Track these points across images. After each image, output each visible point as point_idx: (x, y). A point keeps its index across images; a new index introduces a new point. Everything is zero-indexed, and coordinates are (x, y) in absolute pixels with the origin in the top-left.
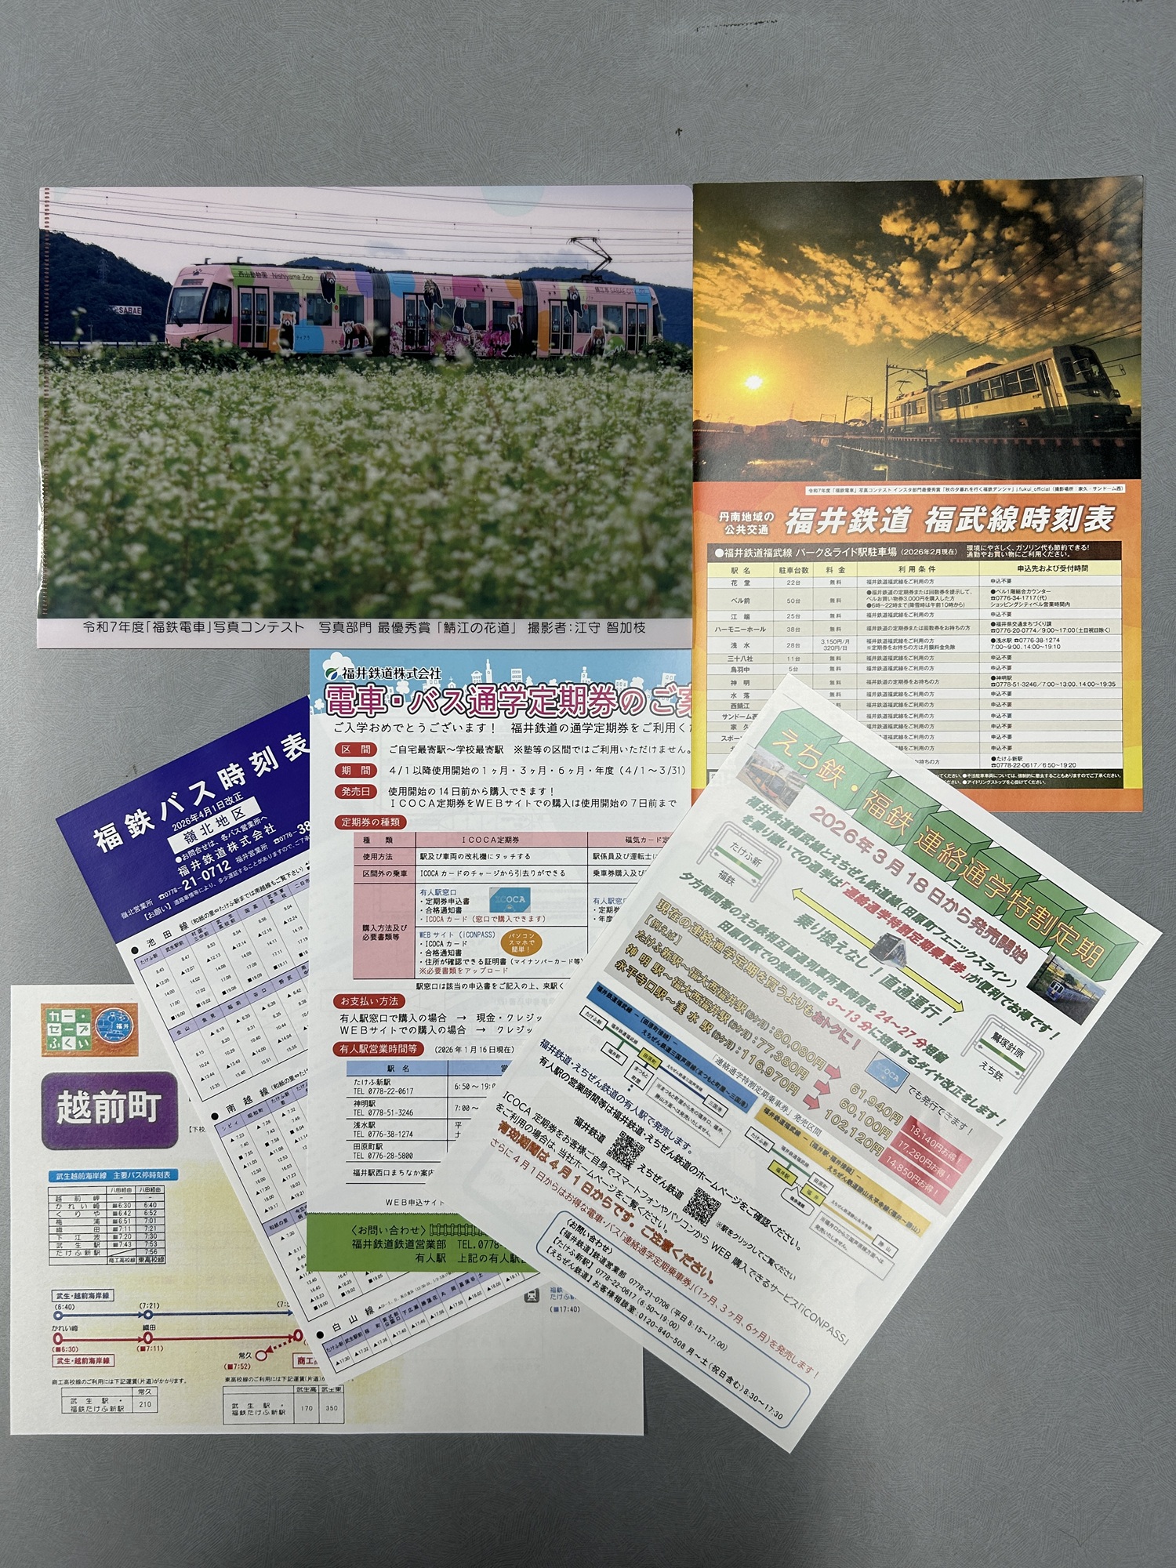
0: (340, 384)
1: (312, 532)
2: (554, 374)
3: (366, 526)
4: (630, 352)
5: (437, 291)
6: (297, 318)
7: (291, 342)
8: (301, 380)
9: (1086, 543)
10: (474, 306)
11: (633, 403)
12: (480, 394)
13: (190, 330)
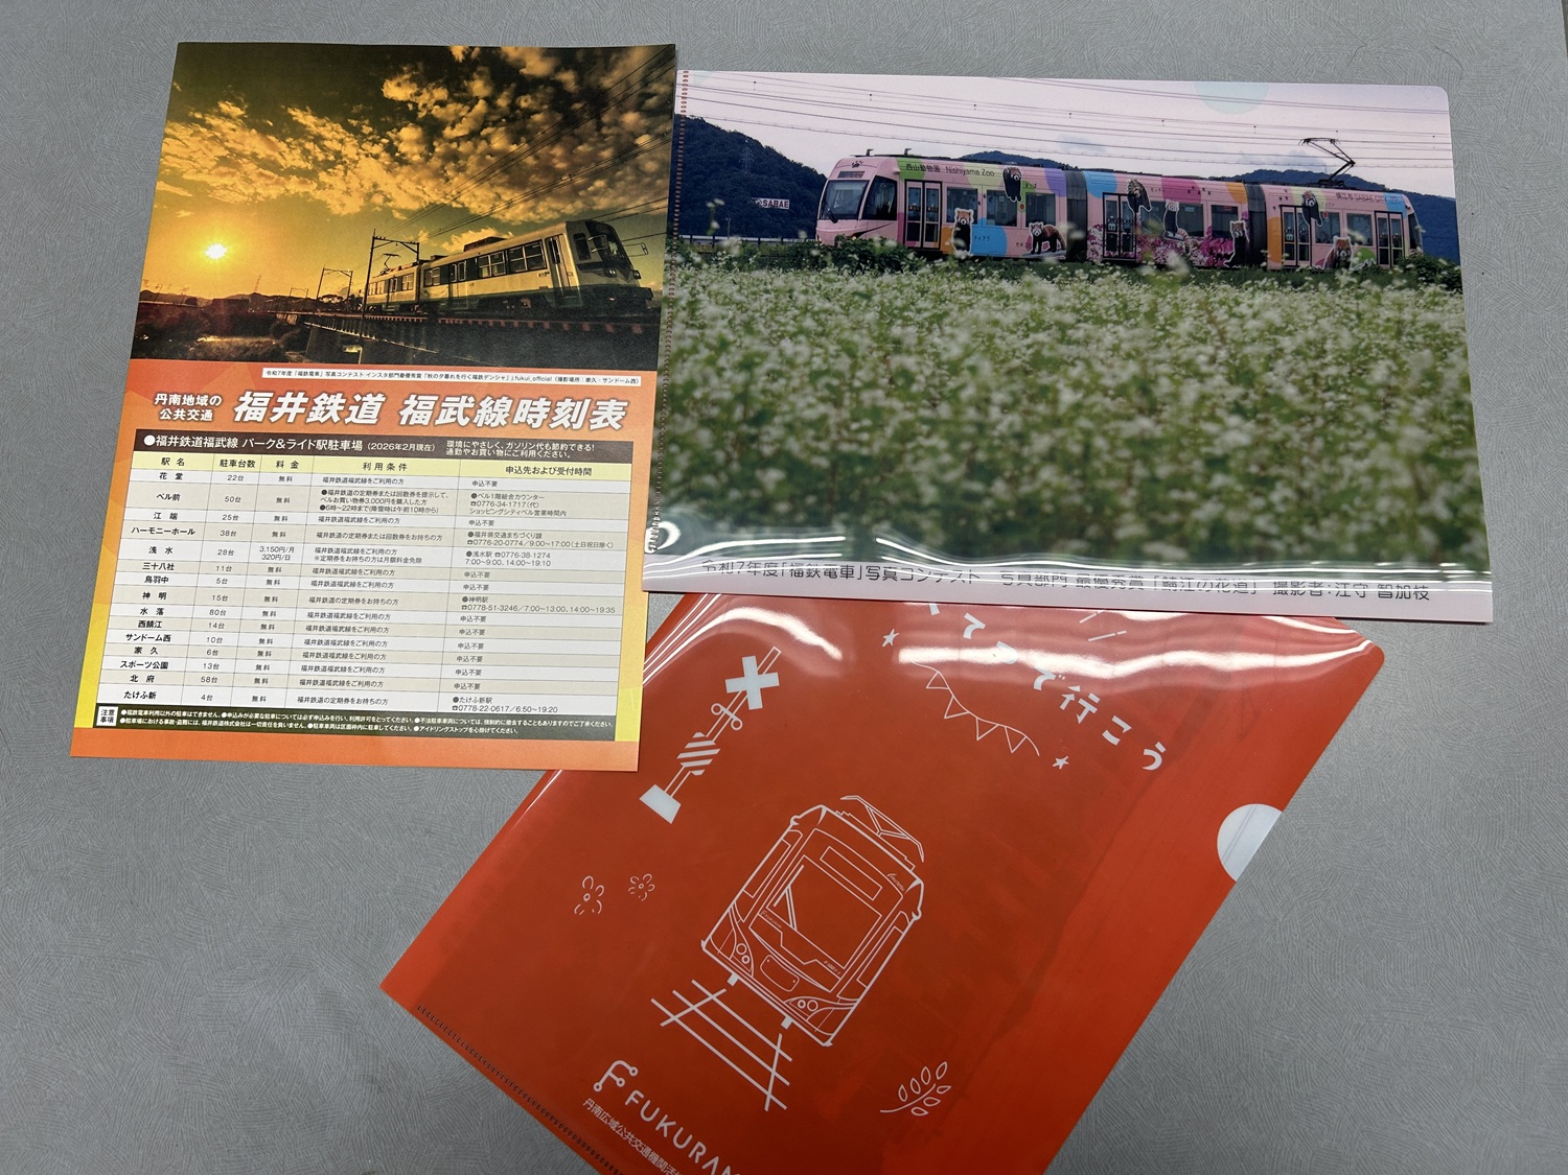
0: (1026, 292)
1: (991, 461)
2: (1289, 288)
3: (1059, 456)
4: (1383, 266)
5: (1143, 192)
6: (975, 216)
7: (967, 242)
8: (978, 285)
9: (591, 442)
10: (1188, 209)
11: (1391, 324)
12: (1199, 308)
13: (847, 227)
